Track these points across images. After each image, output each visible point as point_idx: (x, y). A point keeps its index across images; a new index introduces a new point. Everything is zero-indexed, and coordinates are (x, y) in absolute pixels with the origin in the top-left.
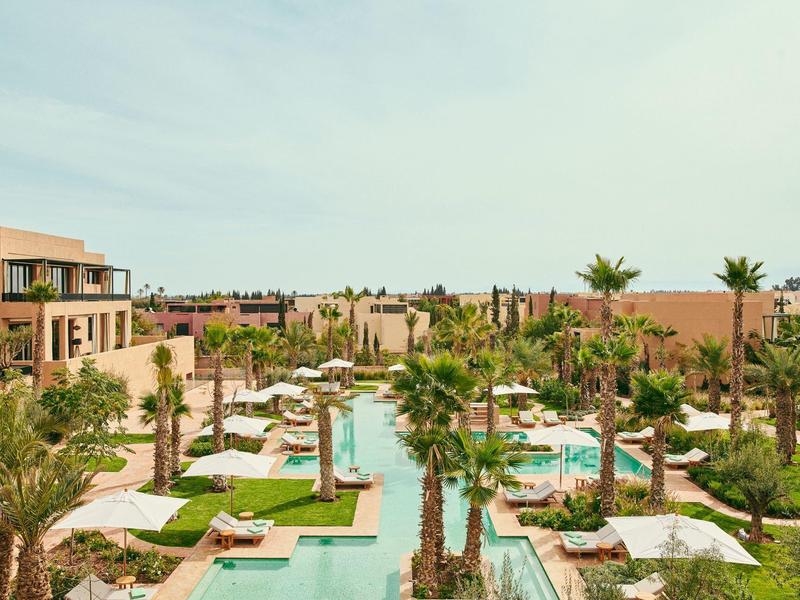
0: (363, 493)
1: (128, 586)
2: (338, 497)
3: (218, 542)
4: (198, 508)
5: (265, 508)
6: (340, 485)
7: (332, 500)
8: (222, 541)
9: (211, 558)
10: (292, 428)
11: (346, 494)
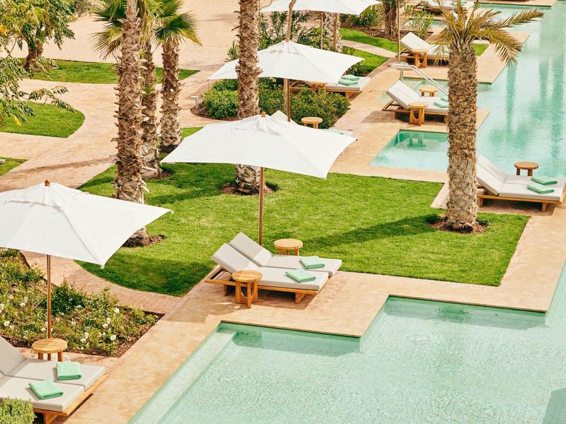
0: (536, 221)
1: (54, 356)
2: (483, 224)
3: (230, 291)
4: (204, 221)
5: (331, 233)
6: (489, 200)
7: (469, 230)
8: (235, 291)
9: (213, 320)
10: (415, 71)
11: (501, 220)
